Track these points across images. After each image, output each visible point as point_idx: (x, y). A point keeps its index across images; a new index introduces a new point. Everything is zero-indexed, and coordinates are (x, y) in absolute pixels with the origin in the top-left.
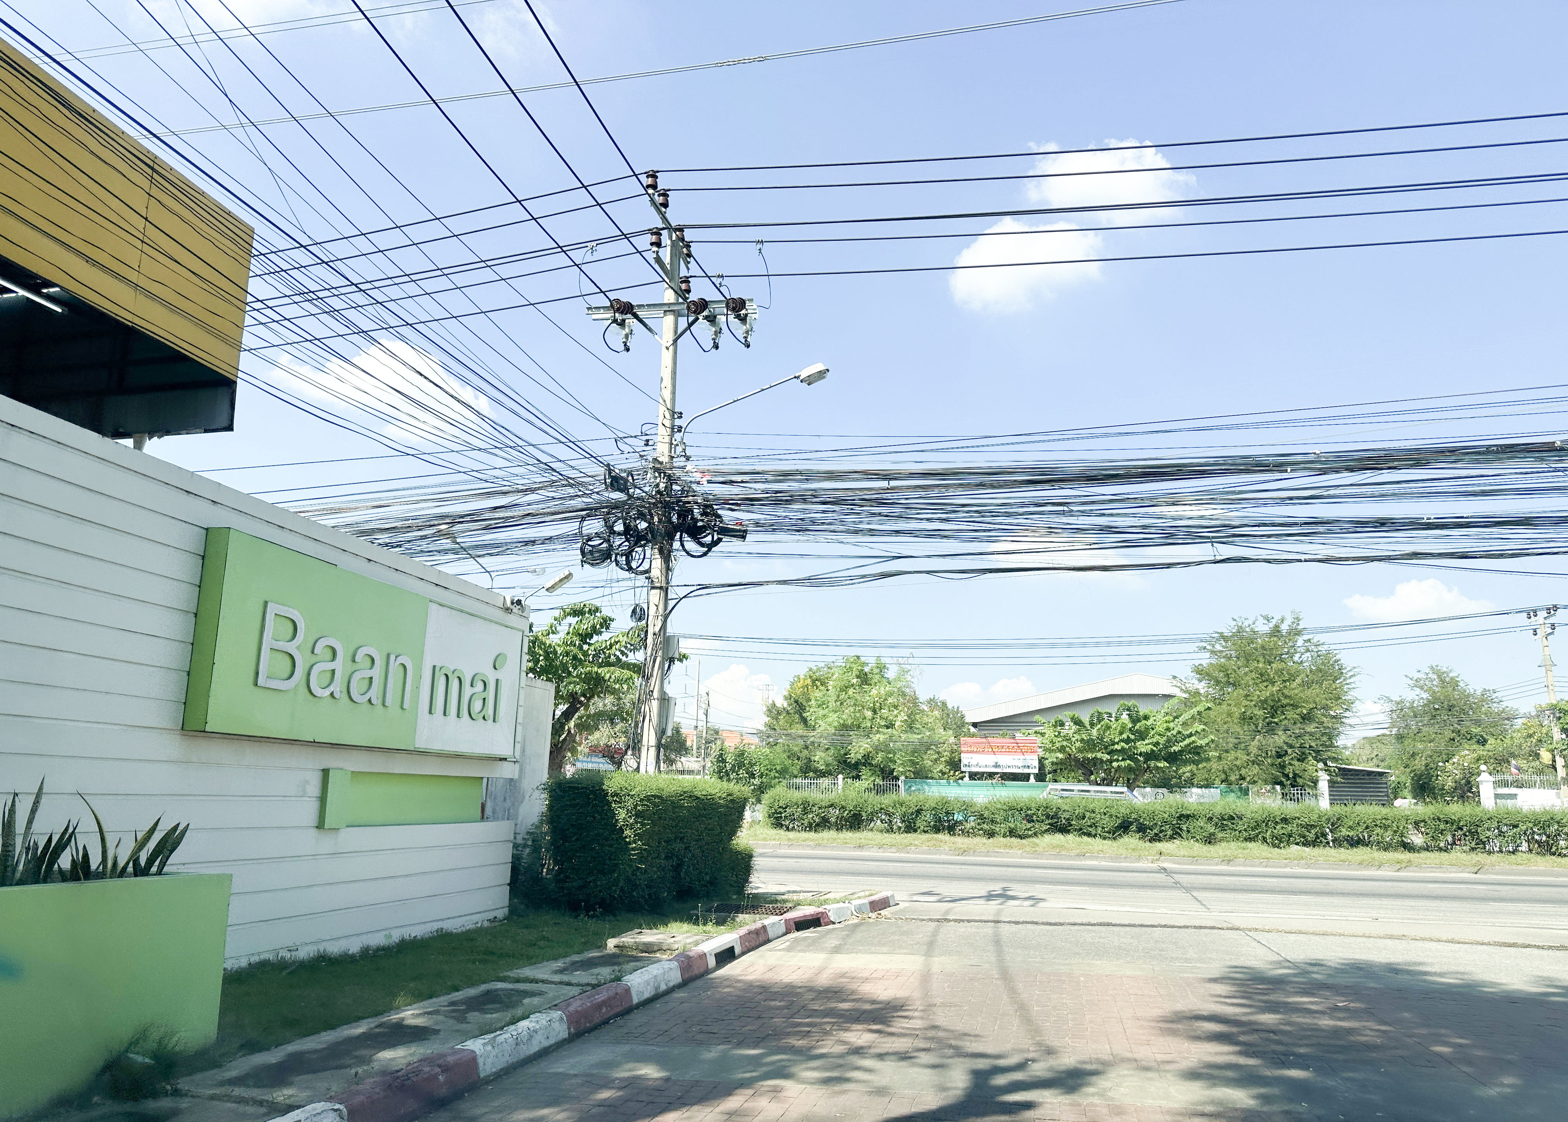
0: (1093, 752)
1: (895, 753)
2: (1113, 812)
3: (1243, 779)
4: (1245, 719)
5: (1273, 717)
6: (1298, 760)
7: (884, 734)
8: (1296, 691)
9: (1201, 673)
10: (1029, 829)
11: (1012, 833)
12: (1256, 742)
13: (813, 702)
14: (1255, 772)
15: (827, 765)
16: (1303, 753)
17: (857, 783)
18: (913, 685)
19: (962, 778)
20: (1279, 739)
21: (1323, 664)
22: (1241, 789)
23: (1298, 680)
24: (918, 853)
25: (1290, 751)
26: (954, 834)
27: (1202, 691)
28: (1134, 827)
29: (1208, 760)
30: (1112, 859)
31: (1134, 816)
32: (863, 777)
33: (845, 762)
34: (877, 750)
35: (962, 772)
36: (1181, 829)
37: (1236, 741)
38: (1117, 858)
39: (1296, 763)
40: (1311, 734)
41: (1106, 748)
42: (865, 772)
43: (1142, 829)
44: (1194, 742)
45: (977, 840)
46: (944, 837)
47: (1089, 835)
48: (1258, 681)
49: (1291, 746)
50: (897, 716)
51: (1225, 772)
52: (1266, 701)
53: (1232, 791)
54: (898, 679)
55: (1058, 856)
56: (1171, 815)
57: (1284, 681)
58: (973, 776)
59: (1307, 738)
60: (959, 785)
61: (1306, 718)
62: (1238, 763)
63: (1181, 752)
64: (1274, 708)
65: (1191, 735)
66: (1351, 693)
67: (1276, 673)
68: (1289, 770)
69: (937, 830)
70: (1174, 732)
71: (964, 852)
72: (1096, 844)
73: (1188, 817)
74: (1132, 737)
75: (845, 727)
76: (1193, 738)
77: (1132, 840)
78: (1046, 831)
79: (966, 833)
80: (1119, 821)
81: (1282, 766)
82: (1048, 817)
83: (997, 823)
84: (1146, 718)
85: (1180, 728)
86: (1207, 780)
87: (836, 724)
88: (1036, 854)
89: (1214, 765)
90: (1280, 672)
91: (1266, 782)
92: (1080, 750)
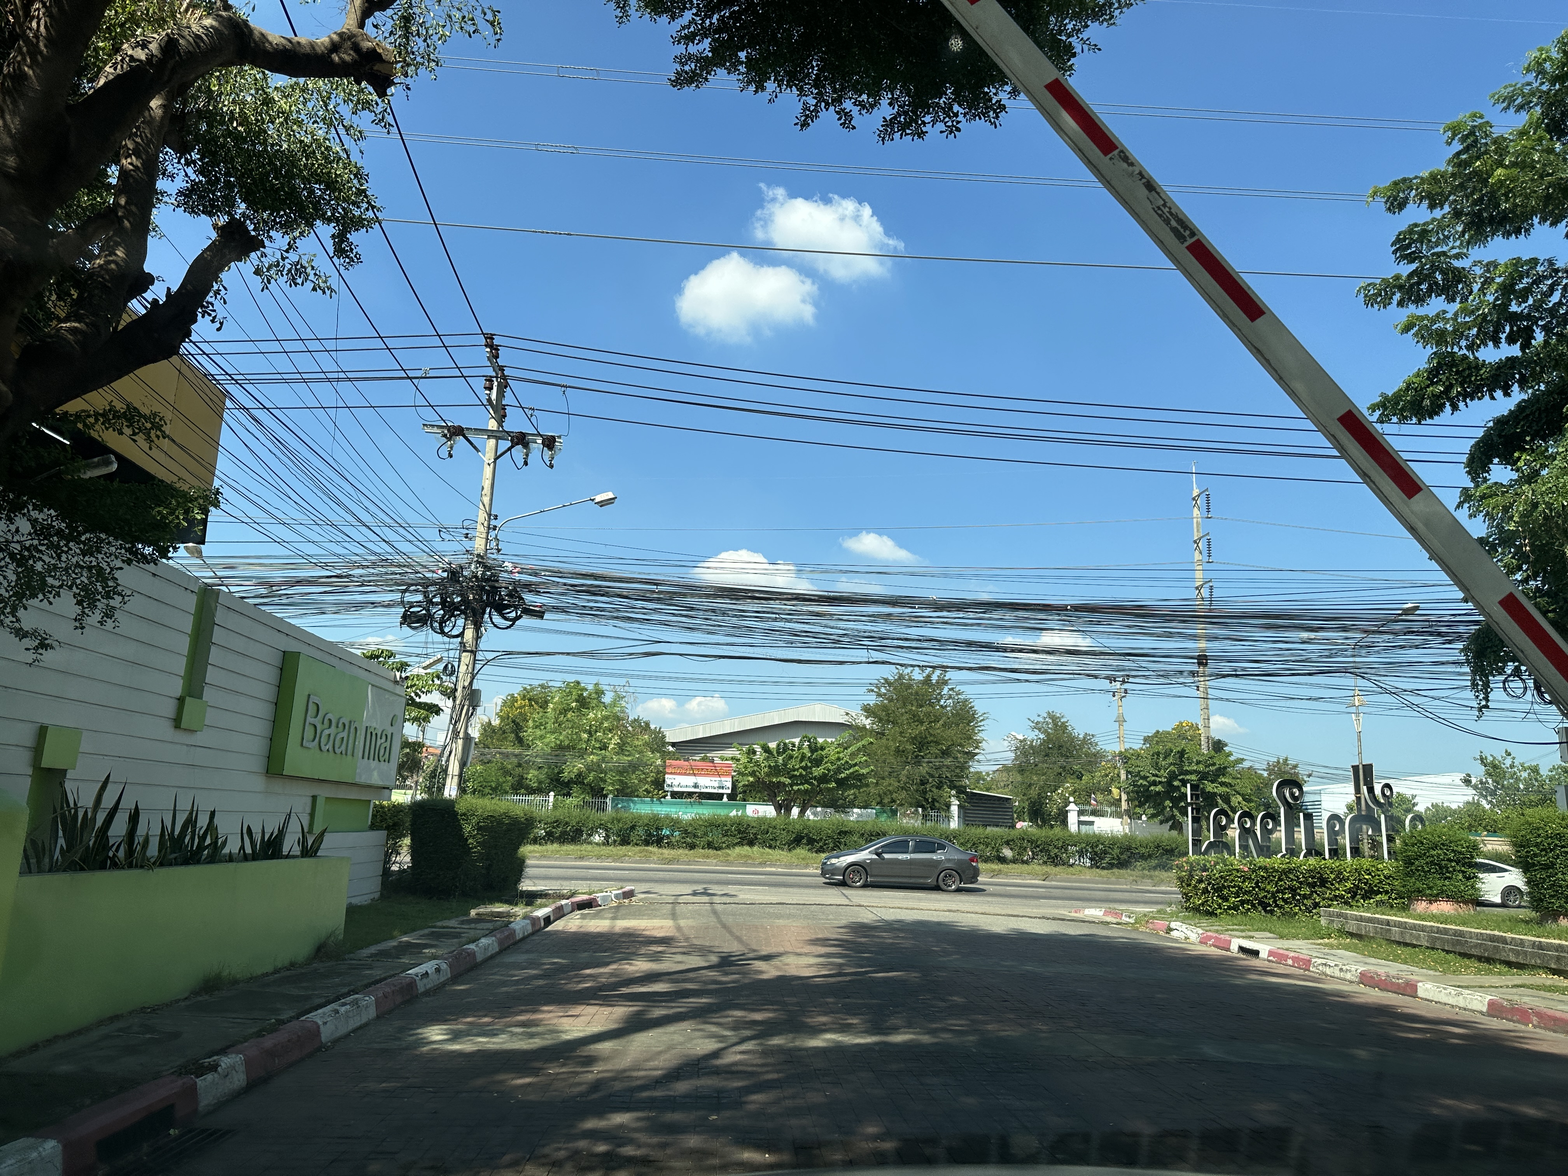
0: (777, 777)
1: (606, 774)
2: (791, 828)
3: (893, 801)
4: (899, 752)
5: (920, 751)
6: (937, 788)
7: (598, 755)
8: (939, 731)
9: (868, 710)
10: (724, 843)
11: (710, 845)
12: (905, 772)
13: (531, 723)
14: (903, 796)
15: (540, 783)
16: (941, 782)
17: (569, 800)
18: (627, 711)
19: (664, 797)
20: (924, 769)
21: (961, 709)
22: (892, 810)
23: (941, 722)
24: (630, 863)
25: (930, 780)
26: (661, 847)
27: (868, 727)
28: (804, 841)
29: (867, 785)
30: (786, 866)
31: (805, 831)
32: (574, 794)
33: (558, 780)
34: (589, 769)
35: (665, 791)
36: (840, 843)
37: (890, 770)
38: (790, 866)
39: (934, 789)
40: (948, 767)
41: (788, 773)
42: (575, 789)
43: (811, 841)
44: (857, 771)
45: (681, 851)
46: (652, 849)
47: (770, 847)
48: (911, 721)
49: (932, 776)
50: (611, 739)
51: (880, 796)
52: (915, 738)
53: (884, 812)
54: (614, 704)
55: (745, 864)
56: (833, 831)
57: (931, 722)
58: (675, 795)
59: (944, 770)
60: (661, 803)
61: (945, 753)
62: (891, 788)
63: (847, 778)
64: (922, 743)
65: (855, 765)
66: (980, 734)
67: (925, 715)
68: (929, 796)
69: (647, 843)
70: (843, 762)
71: (670, 862)
72: (777, 854)
73: (845, 833)
74: (809, 764)
75: (561, 747)
76: (857, 768)
77: (803, 851)
78: (737, 844)
79: (670, 845)
80: (794, 836)
81: (925, 792)
82: (739, 832)
83: (698, 837)
84: (822, 749)
85: (847, 759)
86: (866, 801)
87: (553, 745)
88: (728, 863)
89: (873, 790)
90: (928, 715)
91: (911, 805)
92: (768, 775)
